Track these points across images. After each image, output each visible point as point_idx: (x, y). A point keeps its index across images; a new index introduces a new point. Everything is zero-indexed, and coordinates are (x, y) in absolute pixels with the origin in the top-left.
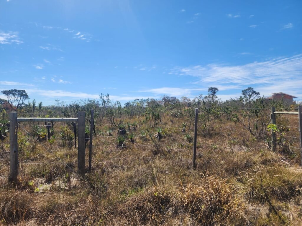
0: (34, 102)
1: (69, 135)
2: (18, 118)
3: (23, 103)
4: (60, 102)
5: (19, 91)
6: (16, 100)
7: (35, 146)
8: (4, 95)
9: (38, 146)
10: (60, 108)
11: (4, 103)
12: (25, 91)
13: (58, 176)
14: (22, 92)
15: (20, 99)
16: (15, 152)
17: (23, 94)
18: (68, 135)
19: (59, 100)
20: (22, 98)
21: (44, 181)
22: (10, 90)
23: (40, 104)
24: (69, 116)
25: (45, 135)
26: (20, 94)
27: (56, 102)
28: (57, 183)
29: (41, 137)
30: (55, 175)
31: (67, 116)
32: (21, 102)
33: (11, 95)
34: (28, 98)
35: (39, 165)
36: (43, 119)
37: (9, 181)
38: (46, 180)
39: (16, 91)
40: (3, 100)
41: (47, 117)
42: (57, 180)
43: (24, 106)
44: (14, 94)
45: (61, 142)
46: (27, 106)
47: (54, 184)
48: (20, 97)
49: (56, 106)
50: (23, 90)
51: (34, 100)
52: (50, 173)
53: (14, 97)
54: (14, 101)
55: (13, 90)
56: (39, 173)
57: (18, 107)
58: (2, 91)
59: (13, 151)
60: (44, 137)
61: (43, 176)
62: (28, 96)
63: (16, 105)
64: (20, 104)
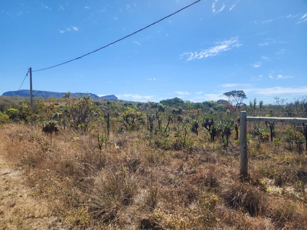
0: (255, 101)
1: (299, 138)
2: (247, 117)
3: (241, 103)
4: (280, 100)
5: (238, 92)
6: (235, 100)
7: (259, 145)
8: (226, 96)
9: (262, 145)
10: (279, 106)
11: (225, 104)
12: (244, 91)
13: (289, 181)
14: (240, 92)
15: (239, 99)
16: (245, 148)
17: (242, 95)
18: (297, 137)
19: (279, 98)
20: (240, 98)
21: (273, 183)
22: (230, 92)
23: (261, 103)
24: (294, 116)
25: (267, 135)
26: (239, 94)
27: (275, 101)
28: (288, 189)
29: (263, 137)
30: (286, 180)
31: (292, 116)
32: (239, 102)
33: (231, 96)
34: (246, 98)
35: (266, 165)
36: (272, 119)
37: (241, 174)
38: (275, 182)
39: (235, 92)
40: (224, 100)
41: (268, 116)
42: (288, 186)
43: (242, 106)
44: (233, 95)
45: (287, 144)
46: (244, 106)
47: (284, 189)
48: (238, 98)
49: (275, 104)
50: (242, 90)
51: (255, 99)
52: (280, 177)
53: (233, 98)
54: (234, 101)
55: (233, 92)
56: (268, 174)
57: (236, 107)
58: (225, 93)
59: (243, 147)
60: (267, 137)
61: (272, 178)
62: (245, 96)
63: (236, 105)
64: (239, 104)
